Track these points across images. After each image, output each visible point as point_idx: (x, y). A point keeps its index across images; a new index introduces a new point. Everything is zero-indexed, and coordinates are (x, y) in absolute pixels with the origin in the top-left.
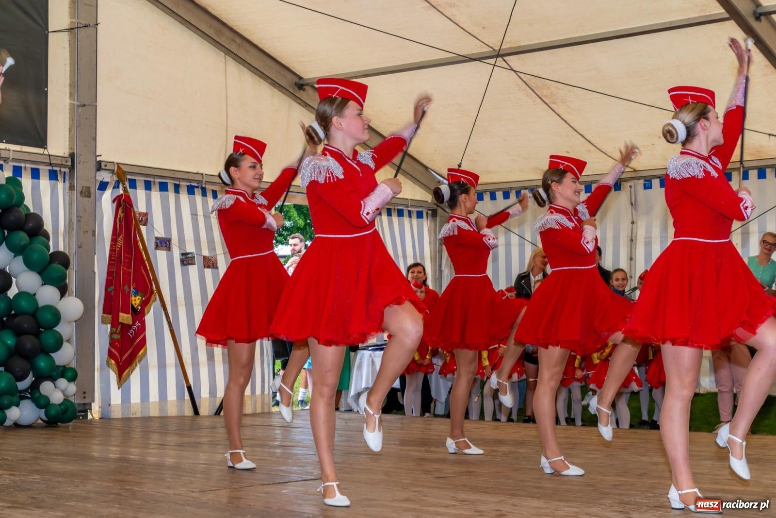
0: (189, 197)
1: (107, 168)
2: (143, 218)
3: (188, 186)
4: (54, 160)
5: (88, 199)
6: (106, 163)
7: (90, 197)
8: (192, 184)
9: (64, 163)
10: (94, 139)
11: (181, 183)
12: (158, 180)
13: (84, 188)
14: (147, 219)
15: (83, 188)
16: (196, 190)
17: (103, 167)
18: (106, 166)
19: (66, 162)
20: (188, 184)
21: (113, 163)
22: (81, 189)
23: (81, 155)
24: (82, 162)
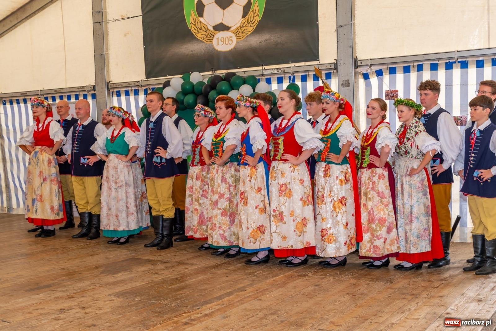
0: (446, 72)
1: (362, 64)
2: (394, 95)
3: (446, 63)
4: (321, 67)
5: (348, 88)
6: (360, 62)
7: (349, 86)
8: (451, 61)
9: (329, 67)
10: (350, 47)
11: (440, 62)
12: (416, 64)
13: (345, 82)
14: (397, 95)
15: (343, 81)
16: (454, 65)
17: (359, 64)
18: (361, 63)
19: (331, 66)
20: (447, 61)
21: (368, 60)
22: (342, 82)
23: (341, 60)
24: (342, 64)
